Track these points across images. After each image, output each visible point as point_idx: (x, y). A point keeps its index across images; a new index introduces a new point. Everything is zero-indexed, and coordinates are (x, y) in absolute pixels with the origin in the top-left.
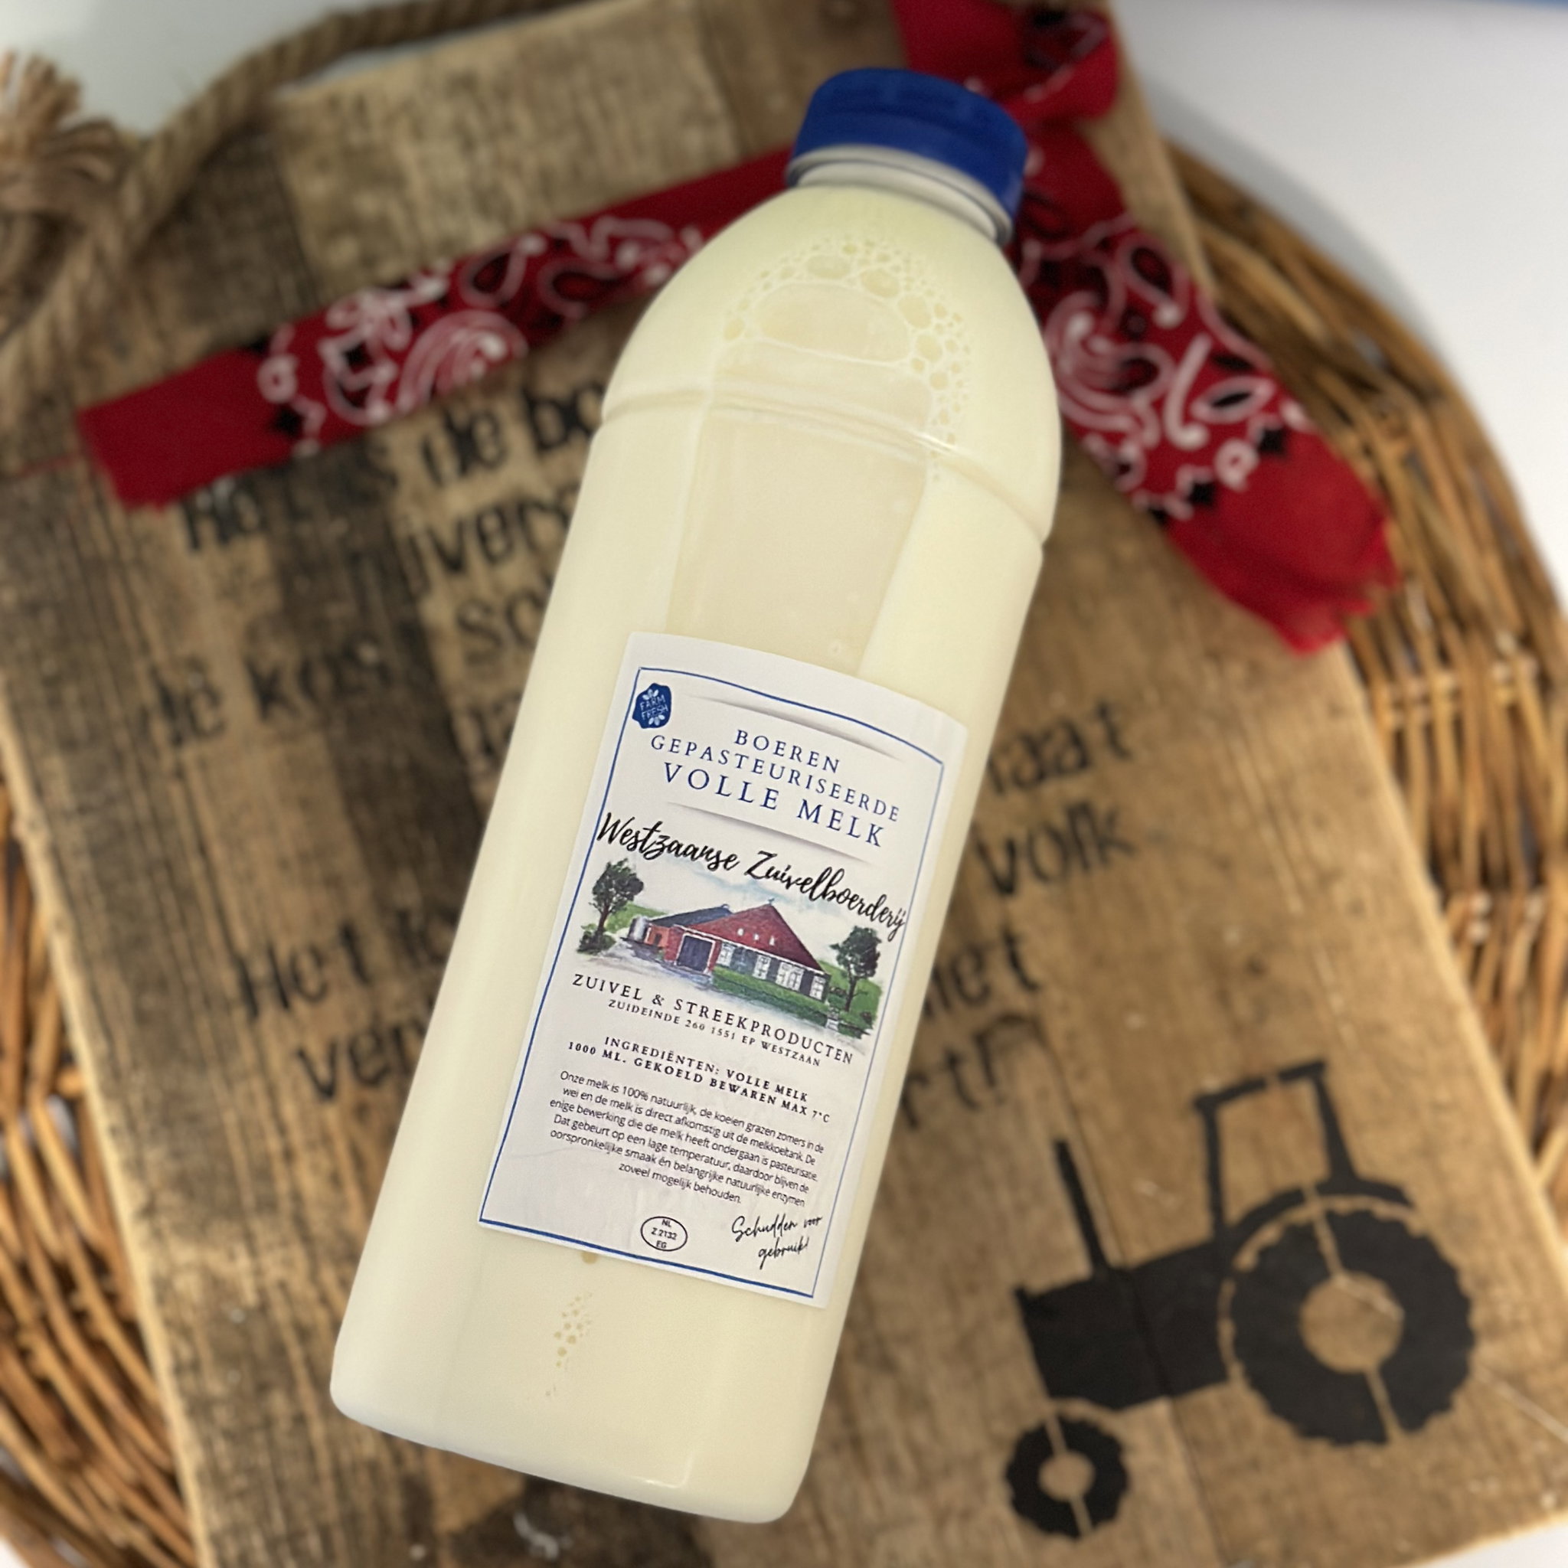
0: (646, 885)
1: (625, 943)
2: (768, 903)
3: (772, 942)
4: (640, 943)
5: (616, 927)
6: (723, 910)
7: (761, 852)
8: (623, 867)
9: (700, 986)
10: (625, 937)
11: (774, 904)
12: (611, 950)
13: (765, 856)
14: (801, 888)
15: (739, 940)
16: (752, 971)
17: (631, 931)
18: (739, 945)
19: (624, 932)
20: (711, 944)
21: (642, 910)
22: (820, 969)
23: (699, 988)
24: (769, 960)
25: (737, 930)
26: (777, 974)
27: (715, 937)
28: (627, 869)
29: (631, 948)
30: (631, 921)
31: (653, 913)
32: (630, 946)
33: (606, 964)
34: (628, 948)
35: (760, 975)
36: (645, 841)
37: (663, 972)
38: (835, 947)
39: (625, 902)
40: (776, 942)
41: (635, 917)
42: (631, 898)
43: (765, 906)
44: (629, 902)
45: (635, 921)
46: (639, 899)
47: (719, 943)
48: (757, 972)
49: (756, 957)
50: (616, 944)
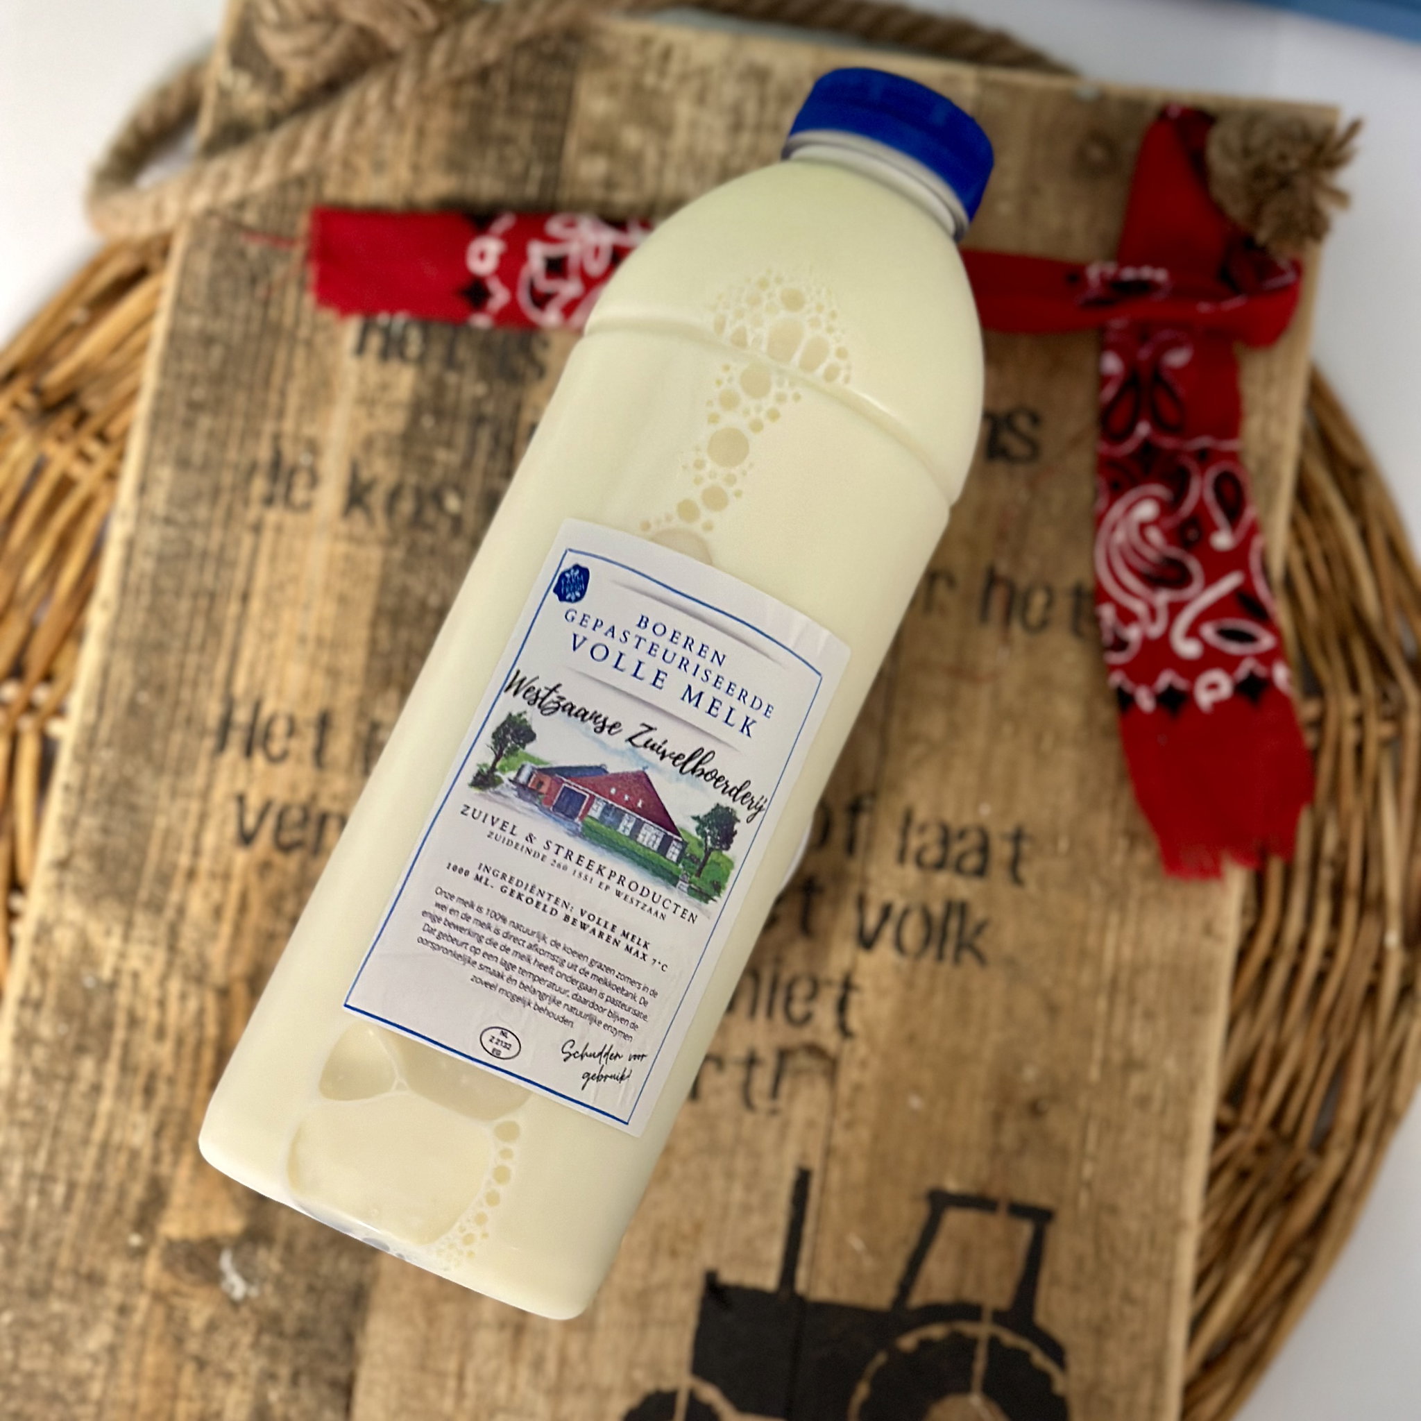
0: (537, 738)
1: (512, 785)
2: (641, 769)
3: (640, 805)
4: (524, 786)
5: (506, 769)
6: (600, 770)
7: (644, 725)
8: (522, 718)
9: (571, 833)
10: (512, 779)
11: (647, 772)
12: (498, 789)
13: (646, 729)
14: (673, 763)
15: (611, 797)
16: (618, 827)
17: (519, 774)
18: (610, 802)
19: (512, 775)
20: (585, 797)
21: (531, 758)
22: (679, 835)
23: (568, 834)
24: (635, 819)
25: (610, 790)
26: (639, 832)
27: (590, 791)
28: (525, 720)
29: (516, 790)
30: (520, 767)
31: (540, 762)
32: (515, 787)
33: (491, 800)
34: (513, 789)
35: (624, 831)
36: (543, 699)
37: (539, 814)
38: (696, 818)
39: (517, 749)
40: (643, 805)
41: (524, 762)
42: (523, 746)
43: (638, 772)
44: (521, 749)
45: (523, 766)
46: (530, 748)
47: (592, 797)
48: (621, 828)
49: (623, 815)
50: (504, 785)
